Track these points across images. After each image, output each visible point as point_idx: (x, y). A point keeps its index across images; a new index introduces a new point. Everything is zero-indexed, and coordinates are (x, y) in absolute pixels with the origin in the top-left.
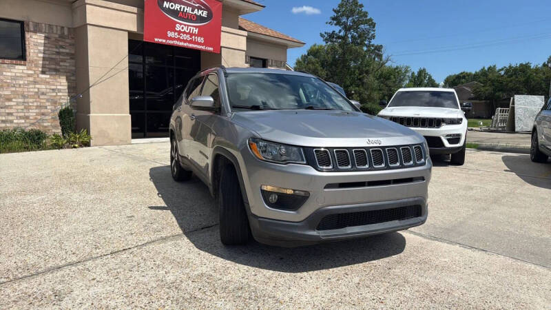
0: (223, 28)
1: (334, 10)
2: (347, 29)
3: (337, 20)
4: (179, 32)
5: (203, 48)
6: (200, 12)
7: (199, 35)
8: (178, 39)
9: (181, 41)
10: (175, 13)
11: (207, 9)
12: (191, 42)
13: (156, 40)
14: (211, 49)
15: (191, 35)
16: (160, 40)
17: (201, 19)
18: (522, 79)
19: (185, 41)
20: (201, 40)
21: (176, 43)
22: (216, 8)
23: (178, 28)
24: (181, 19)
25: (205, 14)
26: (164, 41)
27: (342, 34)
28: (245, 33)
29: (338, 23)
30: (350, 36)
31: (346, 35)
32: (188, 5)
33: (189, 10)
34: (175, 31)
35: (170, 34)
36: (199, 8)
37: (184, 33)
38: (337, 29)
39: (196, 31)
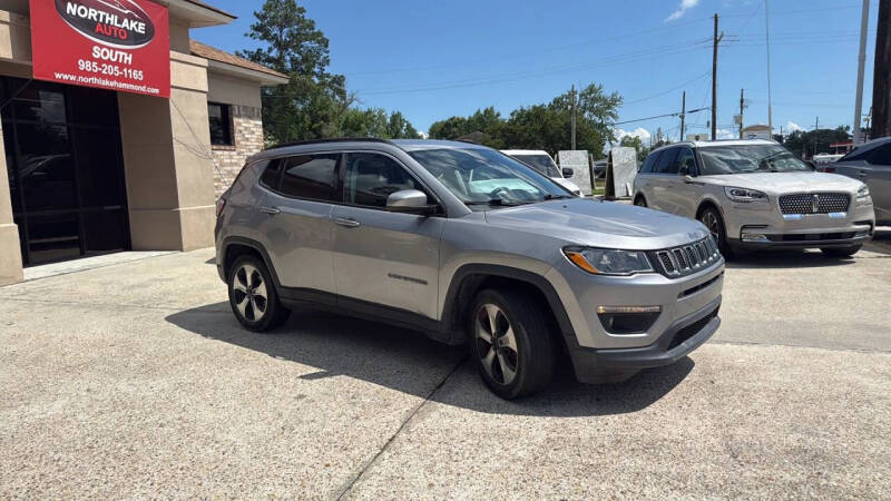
0: (173, 54)
1: (255, 13)
2: (282, 46)
3: (261, 30)
4: (100, 62)
5: (143, 89)
6: (133, 24)
7: (133, 67)
8: (99, 75)
9: (104, 77)
10: (89, 25)
11: (143, 18)
12: (121, 79)
13: (58, 76)
14: (156, 91)
15: (122, 66)
16: (66, 77)
17: (134, 37)
18: (539, 127)
19: (111, 78)
20: (138, 75)
21: (95, 81)
22: (157, 18)
23: (97, 53)
24: (99, 35)
25: (141, 28)
26: (73, 78)
27: (274, 54)
28: (205, 62)
29: (266, 36)
30: (288, 58)
31: (281, 57)
32: (111, 12)
33: (113, 20)
34: (92, 59)
35: (84, 65)
36: (131, 18)
37: (109, 62)
38: (265, 45)
39: (129, 59)
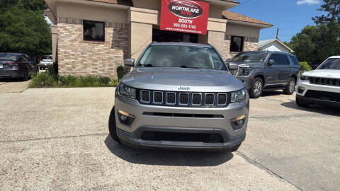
0: (209, 19)
2: (335, 13)
3: (326, 7)
4: (181, 23)
5: (195, 32)
6: (194, 10)
7: (193, 24)
8: (180, 28)
9: (182, 28)
10: (178, 12)
11: (199, 7)
12: (187, 29)
13: (167, 29)
14: (200, 32)
15: (188, 24)
16: (169, 29)
17: (195, 14)
19: (184, 28)
20: (194, 27)
21: (178, 30)
22: (205, 7)
23: (180, 21)
24: (182, 15)
25: (197, 11)
26: (171, 29)
27: (330, 17)
28: (226, 21)
29: (327, 9)
30: (337, 18)
31: (333, 18)
32: (186, 7)
33: (187, 10)
34: (178, 23)
35: (175, 25)
36: (194, 8)
37: (184, 23)
38: (326, 14)
39: (191, 22)
